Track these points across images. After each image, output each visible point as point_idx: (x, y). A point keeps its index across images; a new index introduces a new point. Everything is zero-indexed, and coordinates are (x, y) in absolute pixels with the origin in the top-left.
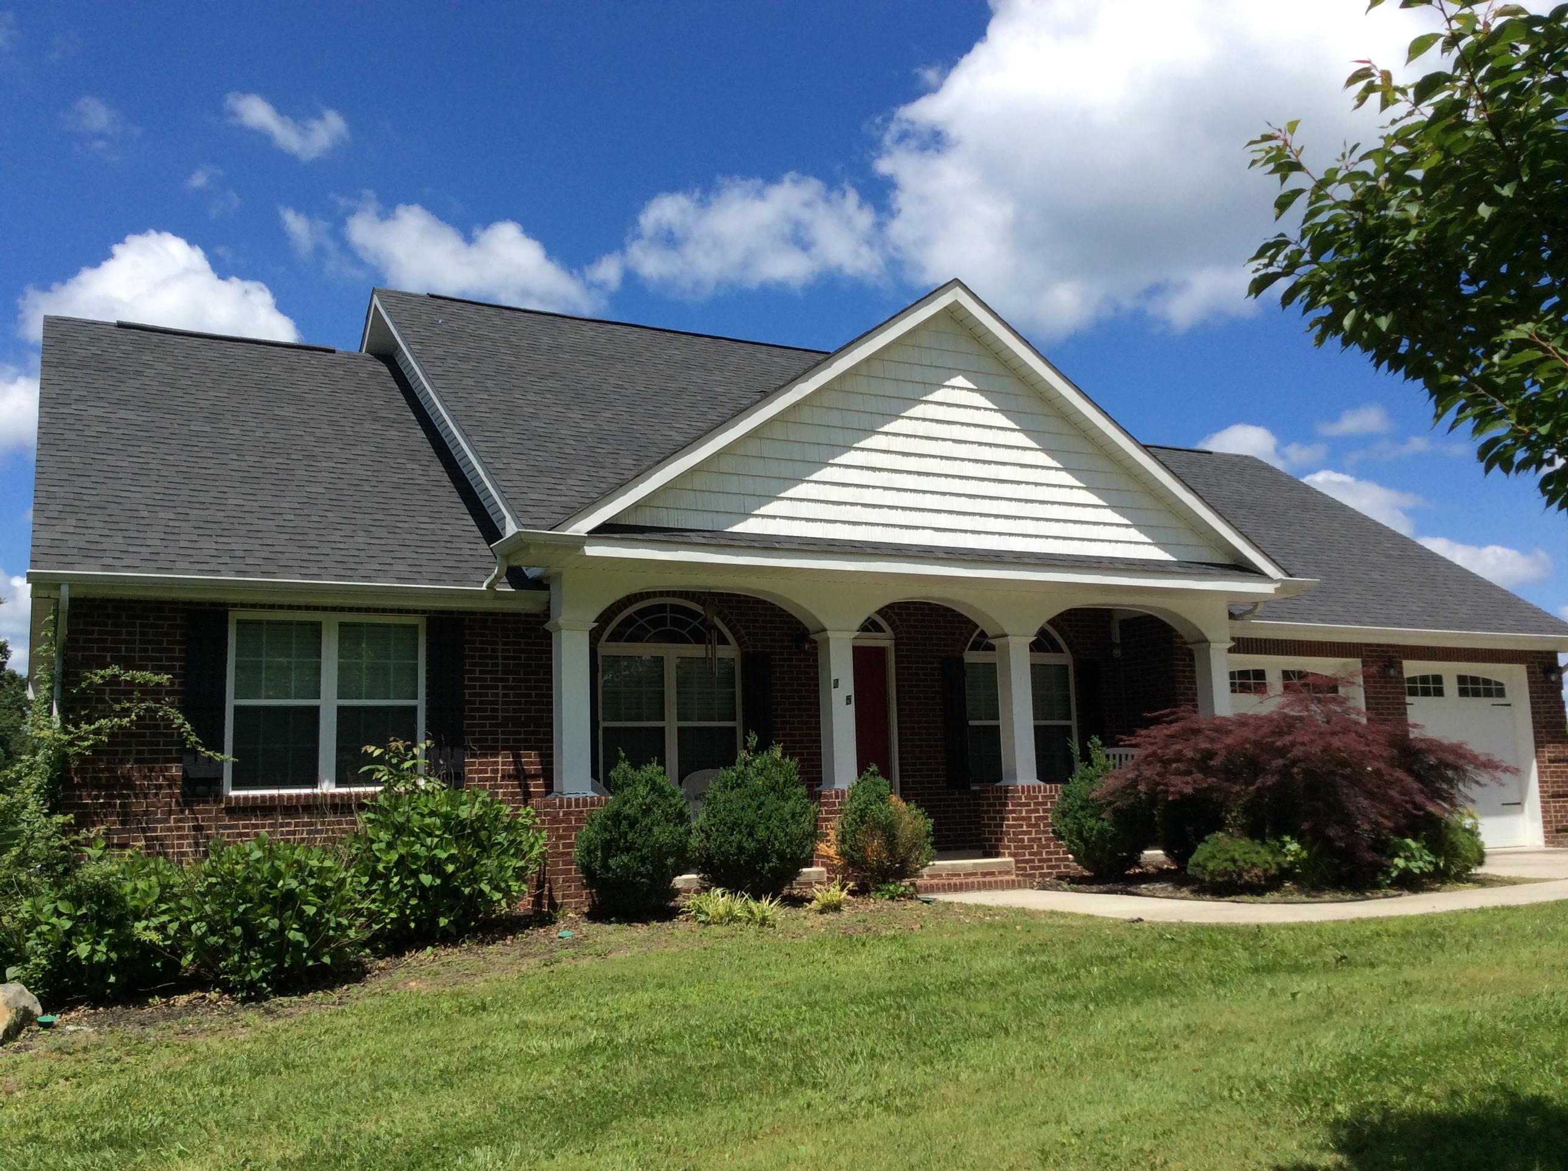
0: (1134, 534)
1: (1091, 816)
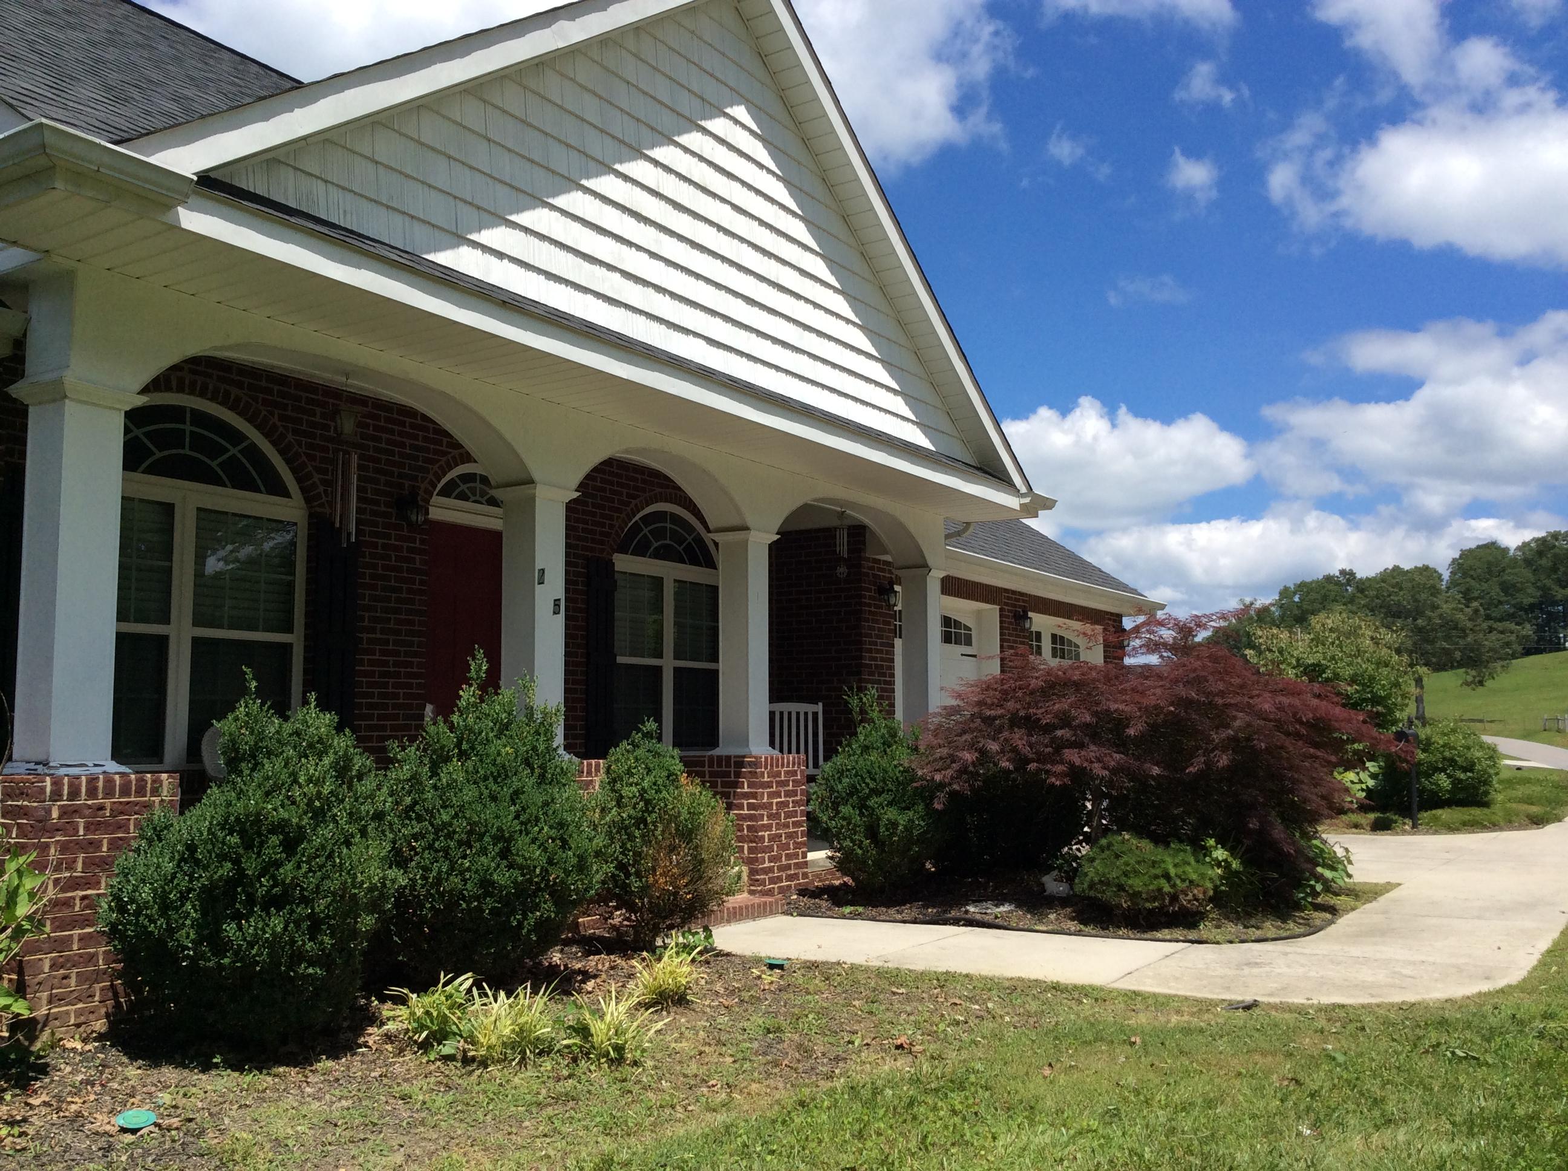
0: (898, 405)
1: (890, 804)
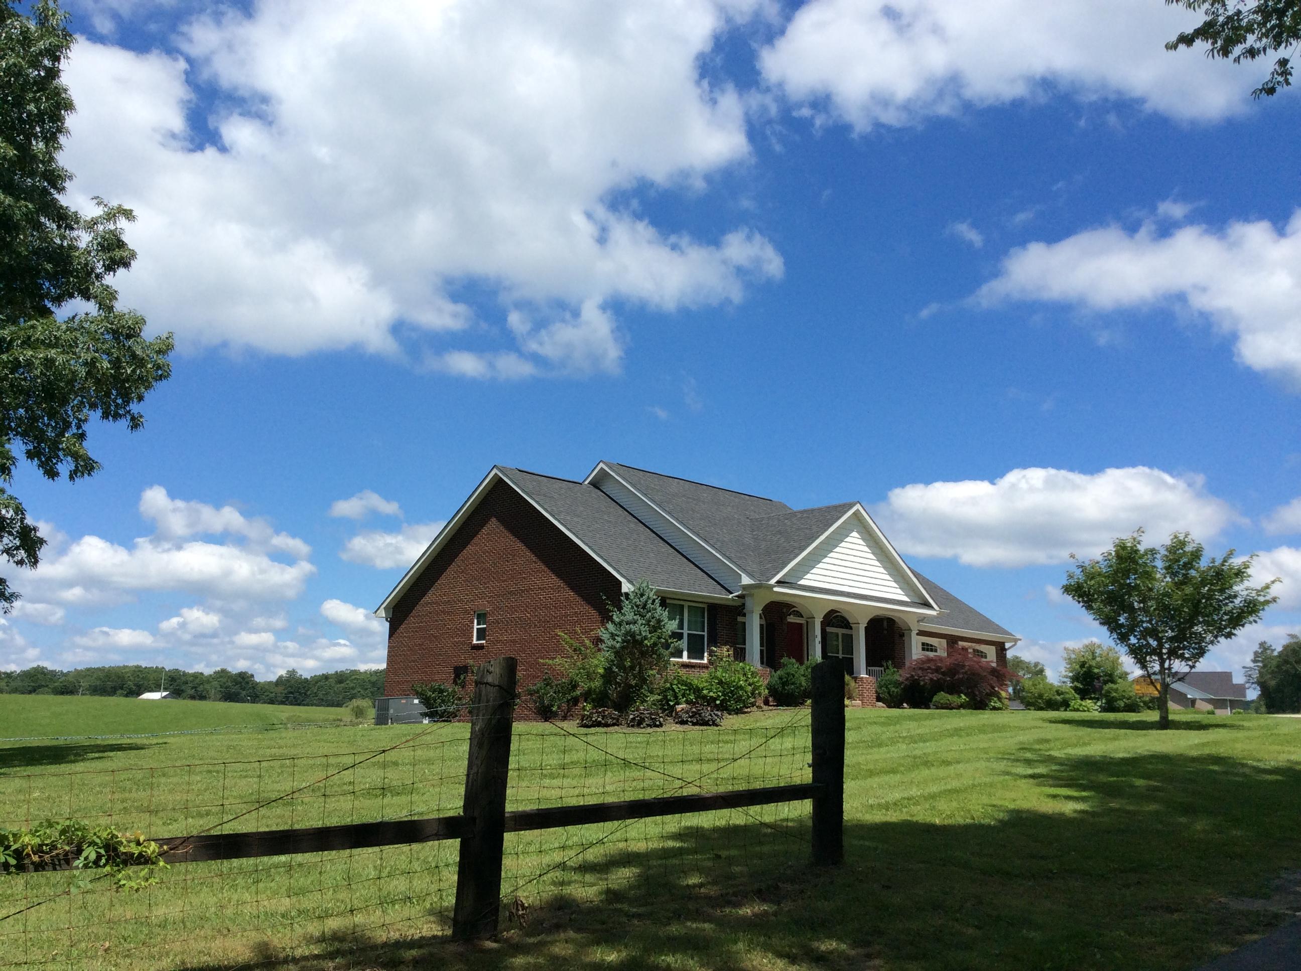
0: (900, 591)
1: (891, 686)
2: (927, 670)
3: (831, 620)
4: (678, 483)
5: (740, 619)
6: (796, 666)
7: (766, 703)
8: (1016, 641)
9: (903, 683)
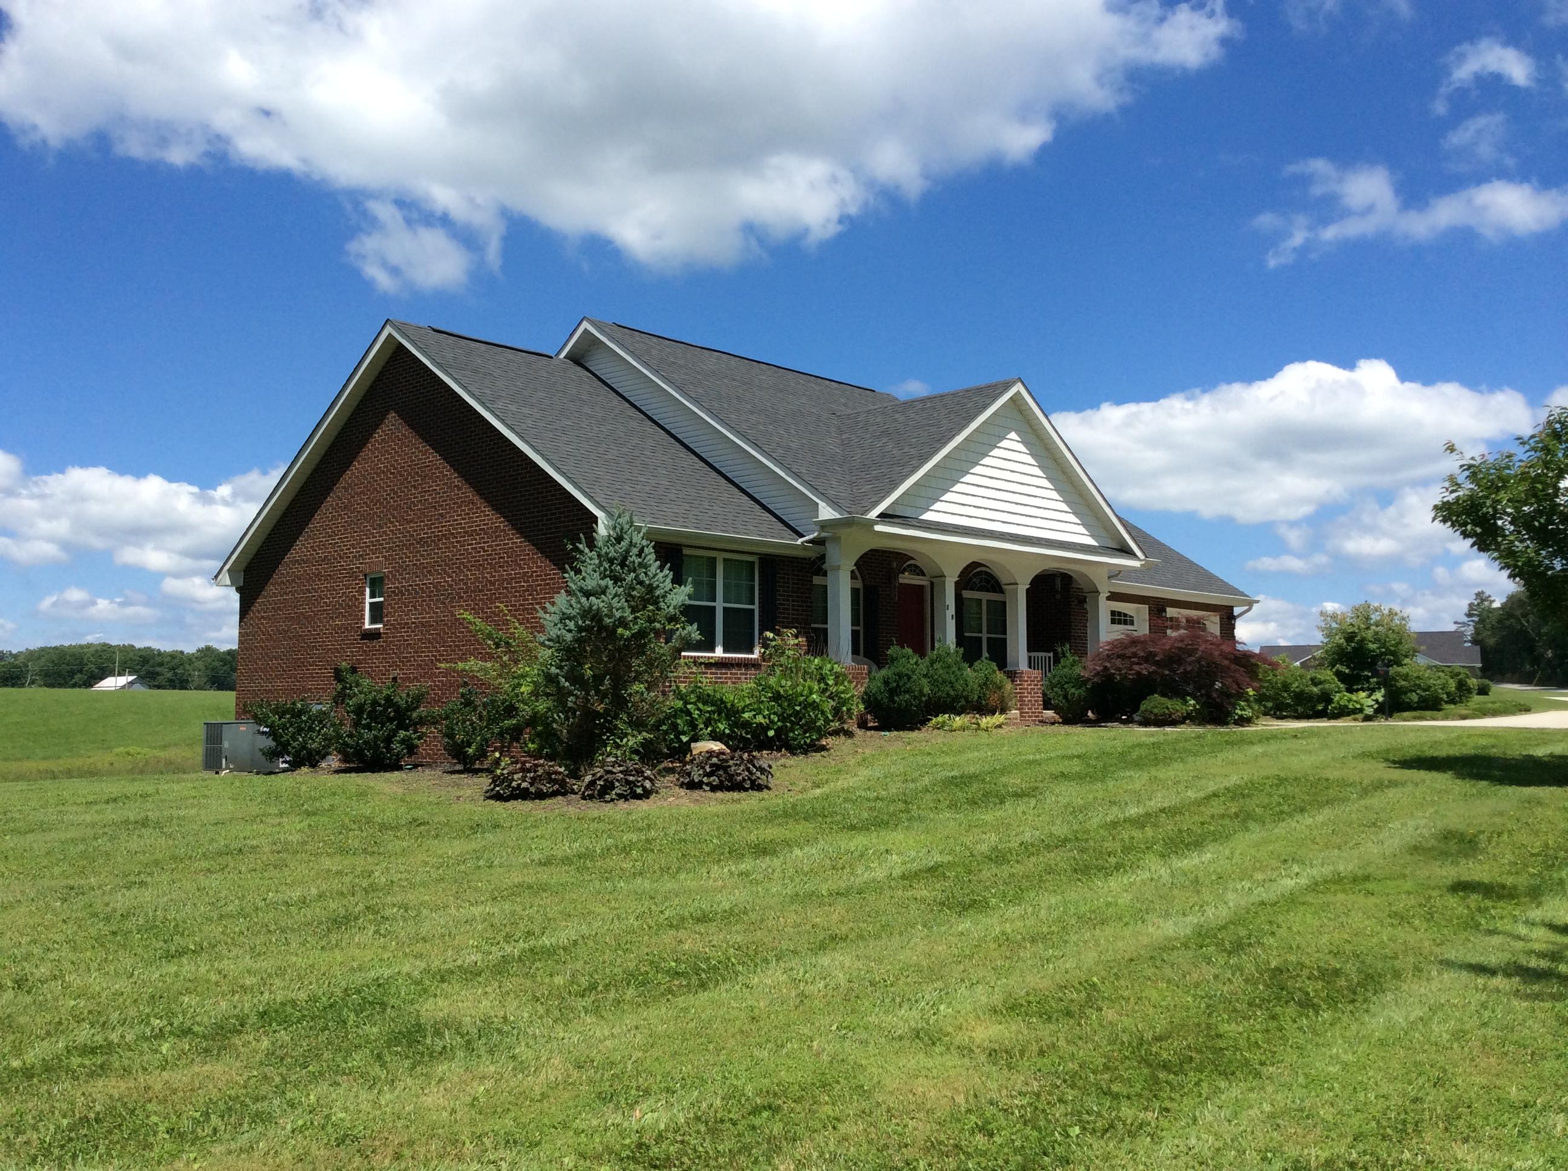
1: (1072, 687)
2: (1130, 658)
3: (971, 579)
4: (718, 359)
5: (817, 580)
6: (912, 661)
7: (863, 725)
8: (1250, 604)
9: (1089, 679)
